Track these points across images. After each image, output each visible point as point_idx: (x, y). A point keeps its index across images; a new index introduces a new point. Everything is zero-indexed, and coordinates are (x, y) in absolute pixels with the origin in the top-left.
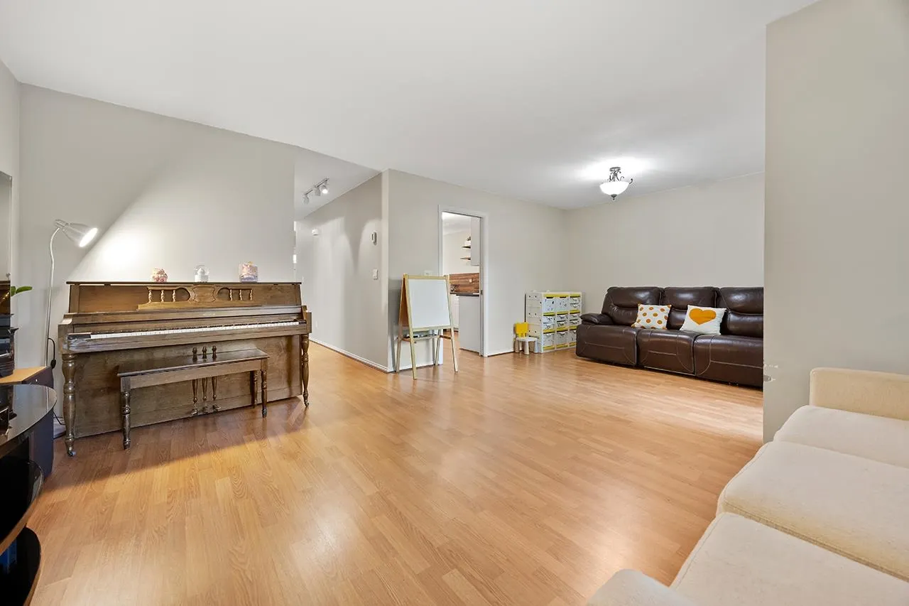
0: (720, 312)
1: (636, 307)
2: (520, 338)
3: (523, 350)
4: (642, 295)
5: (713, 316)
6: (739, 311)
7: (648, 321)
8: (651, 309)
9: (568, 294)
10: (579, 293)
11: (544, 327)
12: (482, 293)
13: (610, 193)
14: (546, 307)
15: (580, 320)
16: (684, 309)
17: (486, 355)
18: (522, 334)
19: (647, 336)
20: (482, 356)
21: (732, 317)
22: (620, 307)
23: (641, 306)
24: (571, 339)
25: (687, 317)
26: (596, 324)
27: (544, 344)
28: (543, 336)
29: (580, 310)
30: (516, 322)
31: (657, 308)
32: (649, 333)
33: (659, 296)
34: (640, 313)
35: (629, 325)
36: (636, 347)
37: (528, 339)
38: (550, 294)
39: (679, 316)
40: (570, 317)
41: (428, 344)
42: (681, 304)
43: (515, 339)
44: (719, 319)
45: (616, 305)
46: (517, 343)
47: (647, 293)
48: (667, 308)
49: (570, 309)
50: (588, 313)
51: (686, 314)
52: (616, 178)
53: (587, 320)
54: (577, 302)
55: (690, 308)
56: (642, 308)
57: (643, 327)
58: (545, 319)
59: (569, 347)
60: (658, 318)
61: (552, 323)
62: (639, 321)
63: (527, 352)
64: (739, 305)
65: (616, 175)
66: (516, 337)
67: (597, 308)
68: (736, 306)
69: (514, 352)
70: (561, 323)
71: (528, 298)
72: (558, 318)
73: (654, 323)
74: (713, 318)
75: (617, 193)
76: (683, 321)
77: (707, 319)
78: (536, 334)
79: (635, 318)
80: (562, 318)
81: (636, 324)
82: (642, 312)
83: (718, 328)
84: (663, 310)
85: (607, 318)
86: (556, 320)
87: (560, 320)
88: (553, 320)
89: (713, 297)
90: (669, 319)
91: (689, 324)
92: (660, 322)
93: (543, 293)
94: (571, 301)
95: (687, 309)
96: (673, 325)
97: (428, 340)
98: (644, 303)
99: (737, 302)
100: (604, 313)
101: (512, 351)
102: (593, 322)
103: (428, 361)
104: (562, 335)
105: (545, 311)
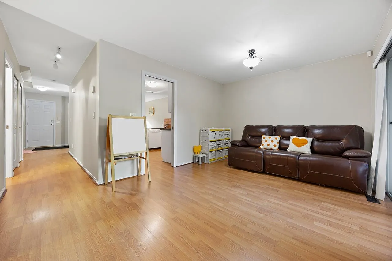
0: (309, 140)
1: (261, 137)
2: (196, 155)
3: (198, 161)
4: (263, 130)
5: (306, 143)
6: (319, 139)
7: (269, 145)
8: (270, 138)
9: (224, 129)
10: (230, 129)
11: (210, 148)
12: (173, 129)
13: (249, 67)
14: (211, 136)
15: (230, 144)
16: (288, 138)
17: (175, 165)
18: (198, 152)
19: (269, 155)
20: (173, 166)
21: (316, 143)
22: (252, 136)
23: (263, 136)
24: (225, 154)
25: (291, 143)
26: (239, 147)
27: (210, 158)
28: (209, 153)
29: (230, 137)
30: (194, 145)
31: (273, 137)
32: (270, 153)
33: (273, 131)
34: (263, 140)
35: (257, 147)
36: (263, 161)
37: (201, 156)
38: (213, 129)
39: (286, 142)
40: (225, 142)
41: (133, 163)
42: (285, 135)
43: (194, 155)
44: (309, 145)
45: (249, 135)
46: (194, 158)
47: (267, 129)
48: (278, 137)
49: (224, 137)
50: (234, 140)
51: (290, 141)
52: (252, 57)
53: (234, 144)
54: (229, 133)
55: (292, 137)
56: (264, 138)
57: (265, 149)
58: (210, 144)
59: (224, 158)
60: (274, 143)
61: (214, 145)
62: (263, 145)
63: (200, 163)
64: (320, 136)
65: (252, 55)
66: (195, 154)
67: (239, 137)
68: (318, 136)
69: (193, 163)
70: (220, 145)
71: (201, 131)
72: (218, 143)
73: (272, 146)
74: (306, 144)
75: (253, 66)
76: (288, 145)
77: (303, 144)
78: (206, 152)
79: (260, 143)
80: (220, 143)
81: (261, 147)
82: (265, 140)
83: (309, 150)
84: (276, 138)
85: (245, 143)
86: (217, 144)
87: (219, 144)
88: (215, 144)
89: (304, 131)
90: (280, 143)
91: (292, 147)
92: (275, 146)
93: (209, 129)
94: (225, 133)
95: (290, 138)
96: (283, 148)
97: (133, 160)
98: (265, 134)
99: (318, 134)
100: (243, 140)
101: (192, 162)
102: (237, 145)
103: (133, 173)
104: (220, 152)
105: (210, 138)
